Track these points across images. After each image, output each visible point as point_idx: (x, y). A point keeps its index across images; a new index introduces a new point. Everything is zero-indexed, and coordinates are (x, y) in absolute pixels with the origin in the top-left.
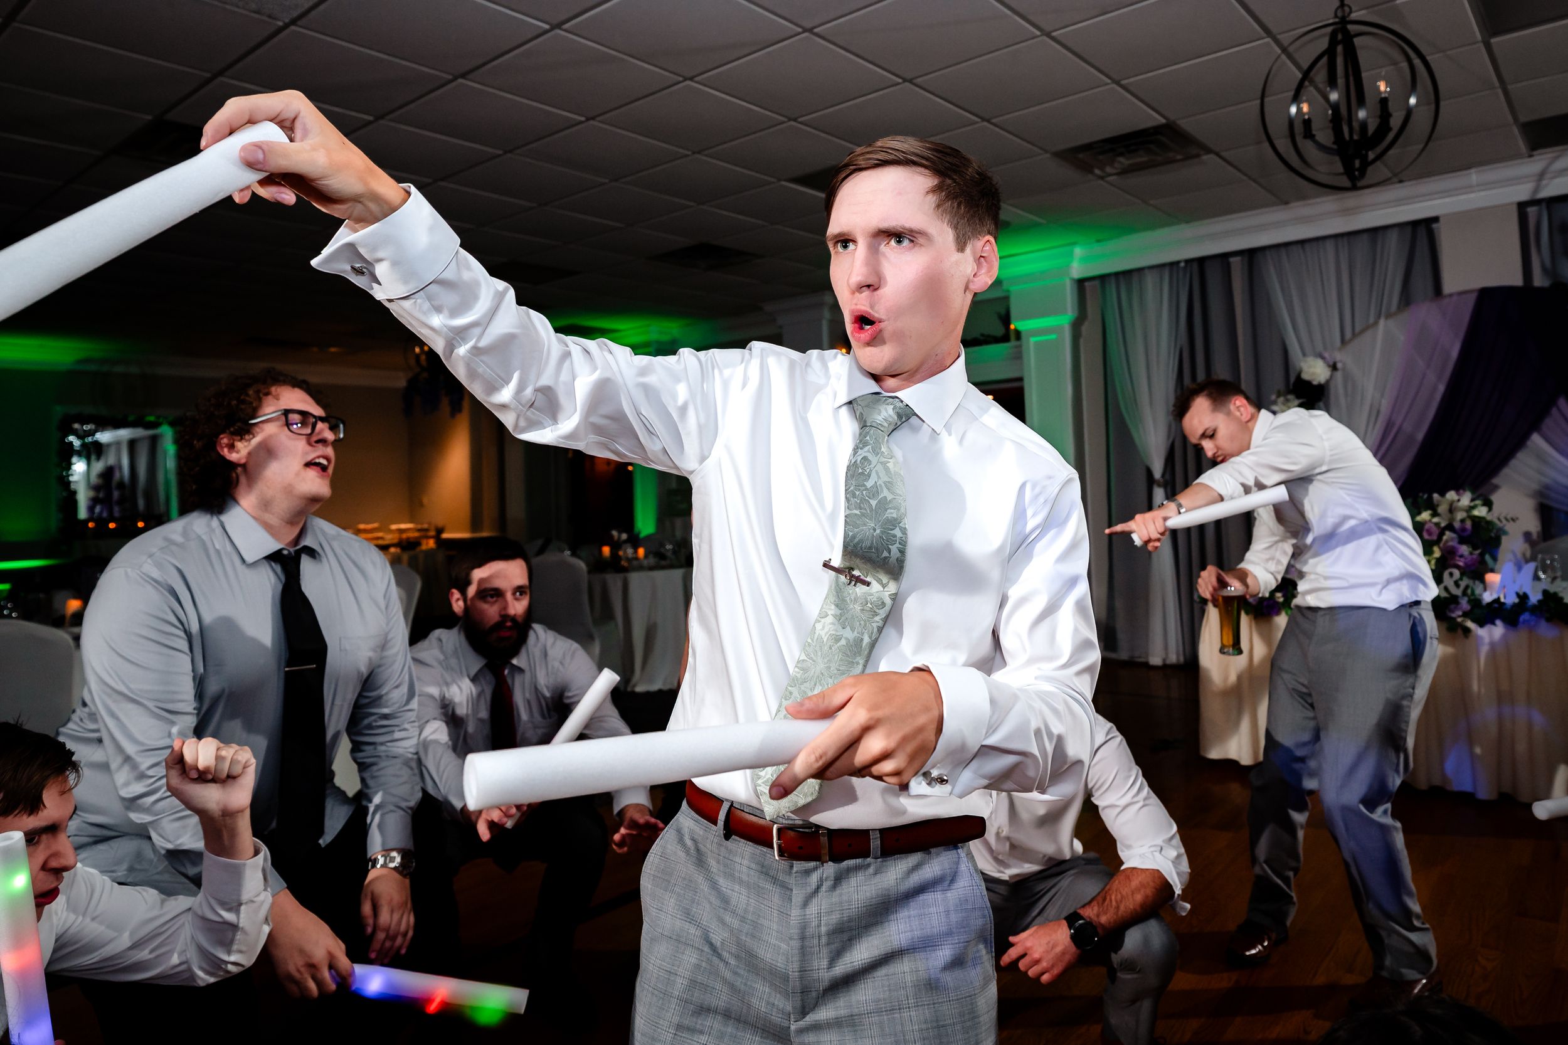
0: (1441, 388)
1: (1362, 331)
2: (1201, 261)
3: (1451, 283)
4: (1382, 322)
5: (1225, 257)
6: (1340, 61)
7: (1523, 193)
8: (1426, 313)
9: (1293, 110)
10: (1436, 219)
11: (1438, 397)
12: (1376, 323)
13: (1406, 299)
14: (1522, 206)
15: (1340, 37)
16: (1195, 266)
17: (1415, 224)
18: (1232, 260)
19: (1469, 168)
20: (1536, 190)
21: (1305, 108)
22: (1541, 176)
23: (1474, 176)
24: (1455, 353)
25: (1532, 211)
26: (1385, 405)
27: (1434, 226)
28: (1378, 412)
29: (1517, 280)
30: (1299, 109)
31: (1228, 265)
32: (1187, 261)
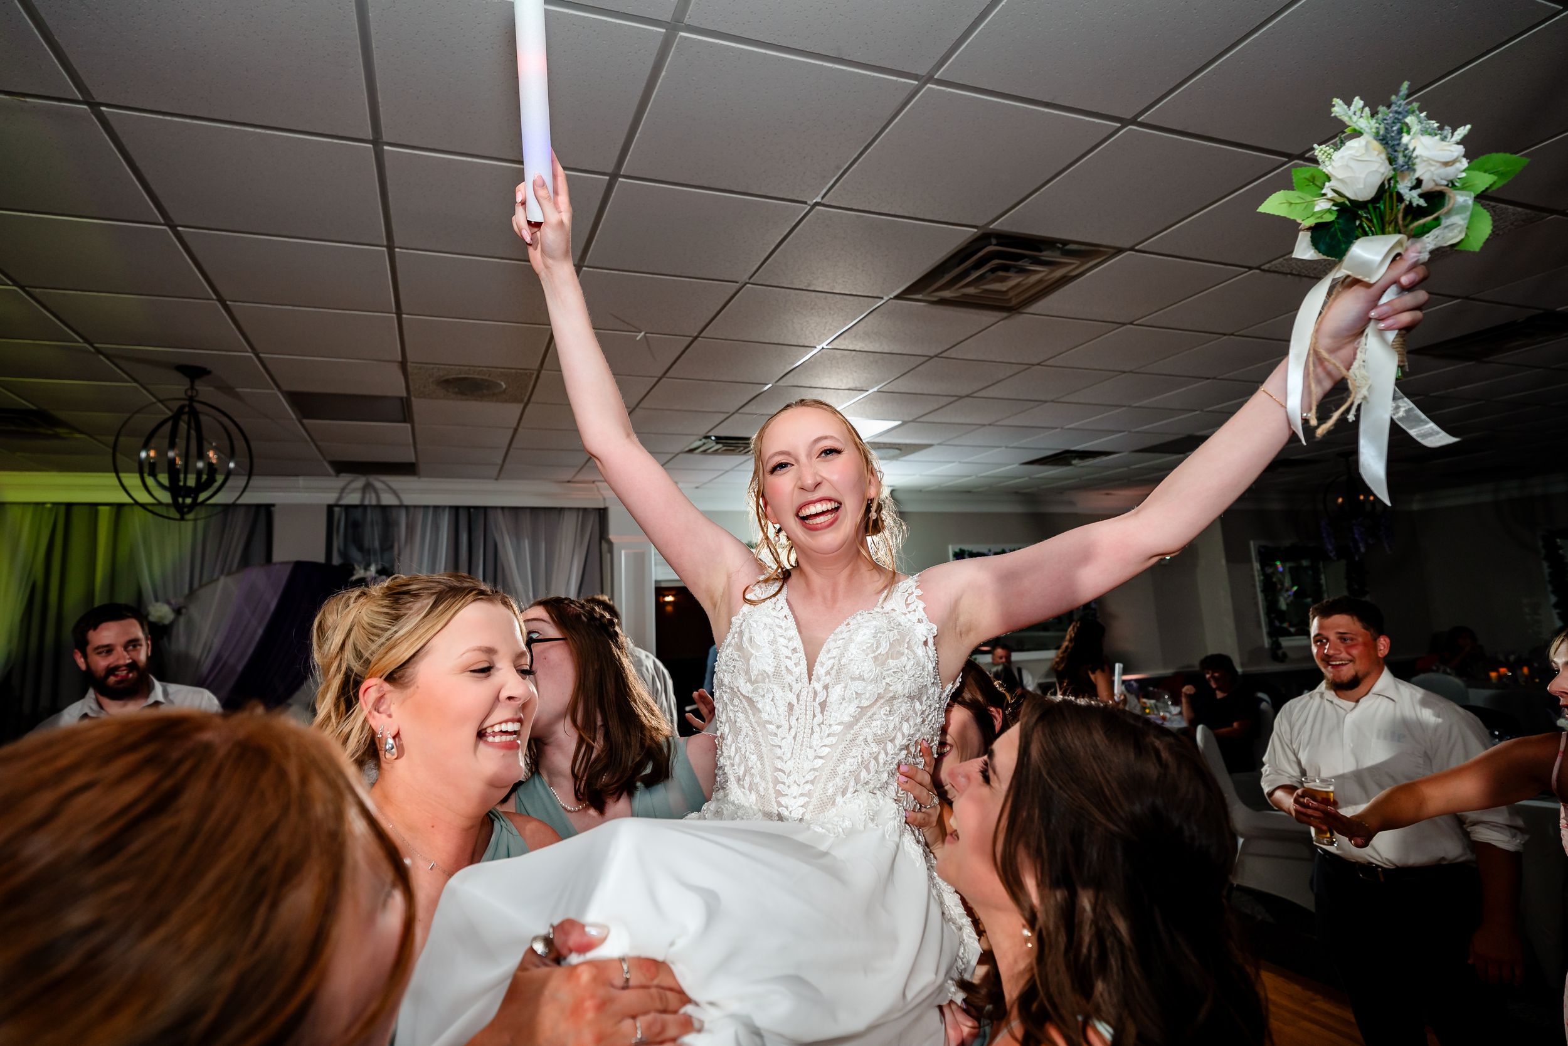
0: (260, 632)
1: (208, 584)
2: (69, 506)
3: (278, 556)
4: (222, 579)
5: (95, 505)
6: (183, 426)
7: (330, 498)
8: (256, 575)
9: (143, 454)
10: (273, 505)
11: (257, 638)
12: (218, 579)
13: (245, 562)
14: (330, 508)
15: (187, 409)
16: (63, 509)
17: (258, 506)
18: (101, 508)
19: (297, 475)
20: (339, 498)
21: (152, 453)
22: (343, 490)
23: (301, 481)
24: (273, 607)
25: (337, 509)
26: (217, 643)
27: (273, 509)
28: (210, 648)
29: (321, 558)
30: (148, 455)
31: (96, 513)
32: (54, 504)
